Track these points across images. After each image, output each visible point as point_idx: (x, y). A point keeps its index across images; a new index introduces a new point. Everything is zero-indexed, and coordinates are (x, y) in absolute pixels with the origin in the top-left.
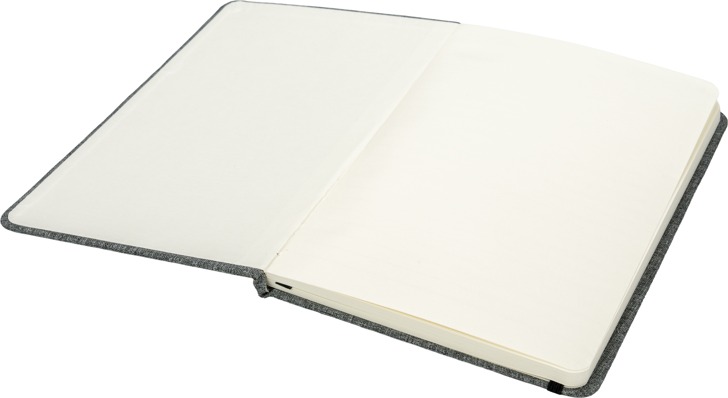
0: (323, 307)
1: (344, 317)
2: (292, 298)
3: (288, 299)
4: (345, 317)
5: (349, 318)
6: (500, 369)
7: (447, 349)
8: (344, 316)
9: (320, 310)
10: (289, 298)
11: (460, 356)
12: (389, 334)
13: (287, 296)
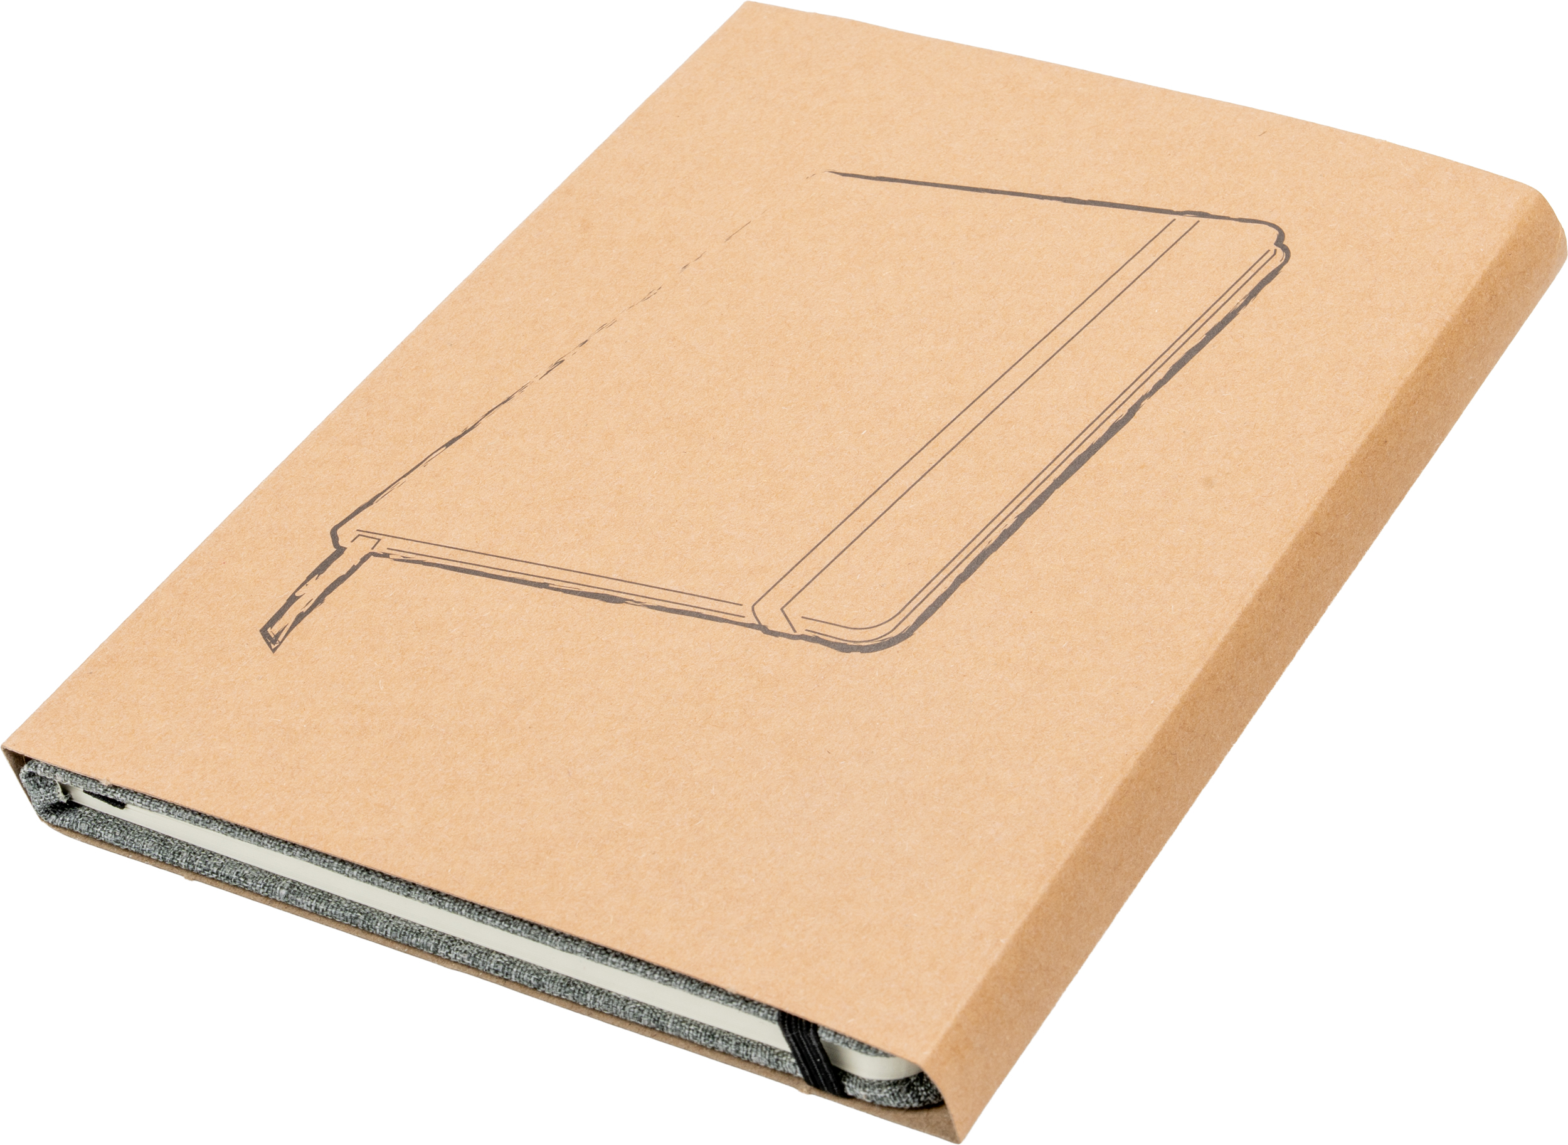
0: (210, 857)
1: (265, 885)
2: (128, 834)
3: (116, 836)
4: (268, 885)
5: (278, 889)
6: (687, 1027)
7: (542, 972)
8: (267, 881)
9: (201, 867)
10: (117, 834)
11: (577, 991)
12: (386, 933)
13: (115, 826)
